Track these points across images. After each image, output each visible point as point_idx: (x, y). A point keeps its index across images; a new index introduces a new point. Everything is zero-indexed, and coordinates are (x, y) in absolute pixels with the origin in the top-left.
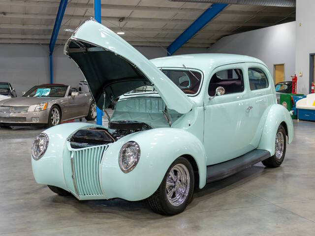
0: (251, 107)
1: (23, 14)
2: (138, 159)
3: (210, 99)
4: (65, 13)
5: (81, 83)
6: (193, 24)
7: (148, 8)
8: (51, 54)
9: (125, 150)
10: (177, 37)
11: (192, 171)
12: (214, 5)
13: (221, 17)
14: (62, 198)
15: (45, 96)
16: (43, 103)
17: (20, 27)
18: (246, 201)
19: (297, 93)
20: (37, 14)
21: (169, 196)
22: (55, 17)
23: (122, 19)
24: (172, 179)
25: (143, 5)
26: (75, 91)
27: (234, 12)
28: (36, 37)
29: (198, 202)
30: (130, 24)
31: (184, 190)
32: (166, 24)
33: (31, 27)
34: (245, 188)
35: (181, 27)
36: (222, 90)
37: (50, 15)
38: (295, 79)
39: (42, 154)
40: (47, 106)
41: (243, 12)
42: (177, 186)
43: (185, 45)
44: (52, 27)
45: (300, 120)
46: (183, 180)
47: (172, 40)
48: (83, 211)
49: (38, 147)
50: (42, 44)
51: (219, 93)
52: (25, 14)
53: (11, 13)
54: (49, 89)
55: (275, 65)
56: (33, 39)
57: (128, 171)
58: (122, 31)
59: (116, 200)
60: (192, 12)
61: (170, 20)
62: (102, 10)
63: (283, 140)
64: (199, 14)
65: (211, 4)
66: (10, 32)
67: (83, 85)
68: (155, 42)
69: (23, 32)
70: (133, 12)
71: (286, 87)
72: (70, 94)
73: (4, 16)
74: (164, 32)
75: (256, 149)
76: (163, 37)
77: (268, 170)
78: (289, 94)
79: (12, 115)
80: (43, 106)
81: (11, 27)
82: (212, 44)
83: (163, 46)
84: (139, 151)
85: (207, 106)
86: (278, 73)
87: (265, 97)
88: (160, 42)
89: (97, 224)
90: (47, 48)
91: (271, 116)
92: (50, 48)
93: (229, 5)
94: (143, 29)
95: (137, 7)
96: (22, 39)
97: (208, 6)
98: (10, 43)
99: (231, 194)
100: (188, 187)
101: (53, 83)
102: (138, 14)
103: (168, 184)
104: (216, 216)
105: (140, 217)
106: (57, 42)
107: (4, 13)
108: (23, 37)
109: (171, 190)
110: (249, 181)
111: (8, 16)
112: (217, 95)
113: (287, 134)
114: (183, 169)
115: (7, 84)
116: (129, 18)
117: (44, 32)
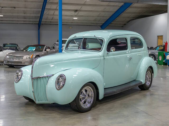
0: (131, 58)
1: (24, 8)
2: (65, 83)
3: (107, 53)
4: (46, 8)
5: (54, 44)
6: (114, 14)
7: (90, 5)
8: (39, 29)
9: (59, 79)
10: (106, 20)
11: (95, 90)
12: (125, 4)
13: (129, 10)
14: (30, 103)
15: (33, 51)
16: (31, 55)
17: (23, 15)
18: (124, 107)
19: (168, 51)
20: (31, 8)
21: (81, 103)
22: (41, 10)
23: (76, 11)
24: (84, 94)
25: (87, 4)
26: (48, 48)
27: (136, 7)
28: (31, 20)
29: (99, 106)
30: (81, 13)
31: (90, 100)
32: (100, 14)
33: (28, 15)
34: (126, 100)
35: (108, 15)
36: (114, 49)
37: (38, 8)
38: (166, 44)
39: (19, 80)
40: (33, 56)
41: (141, 8)
42: (86, 98)
43: (110, 24)
44: (39, 15)
45: (168, 66)
46: (90, 94)
47: (104, 22)
48: (39, 109)
49: (18, 76)
50: (34, 24)
51: (112, 50)
52: (26, 8)
53: (18, 7)
54: (35, 47)
55: (158, 36)
56: (29, 21)
57: (60, 89)
58: (76, 17)
59: (54, 104)
60: (114, 7)
61: (102, 11)
62: (63, 6)
63: (150, 76)
64: (117, 8)
65: (124, 3)
66: (18, 17)
67: (55, 45)
68: (94, 23)
69: (25, 17)
70: (82, 7)
71: (162, 48)
72: (45, 50)
73: (15, 9)
74: (99, 18)
75: (135, 80)
76: (98, 20)
77: (141, 91)
78: (163, 52)
79: (15, 60)
80: (31, 56)
81: (18, 15)
82: (125, 24)
83: (99, 26)
84: (65, 79)
85: (106, 57)
86: (159, 40)
87: (142, 53)
88: (97, 23)
89: (44, 116)
90: (37, 25)
91: (144, 63)
92: (38, 26)
93: (133, 4)
94: (87, 16)
95: (84, 5)
96: (24, 21)
97: (122, 4)
98: (18, 23)
99: (117, 103)
100: (93, 99)
101: (40, 44)
102: (84, 8)
103: (81, 96)
104: (105, 114)
105: (66, 113)
106: (42, 23)
107: (15, 8)
108: (25, 20)
109: (83, 100)
110: (129, 97)
111: (16, 9)
112: (111, 51)
113: (153, 73)
114: (90, 89)
115: (15, 44)
116: (80, 10)
117: (35, 17)
